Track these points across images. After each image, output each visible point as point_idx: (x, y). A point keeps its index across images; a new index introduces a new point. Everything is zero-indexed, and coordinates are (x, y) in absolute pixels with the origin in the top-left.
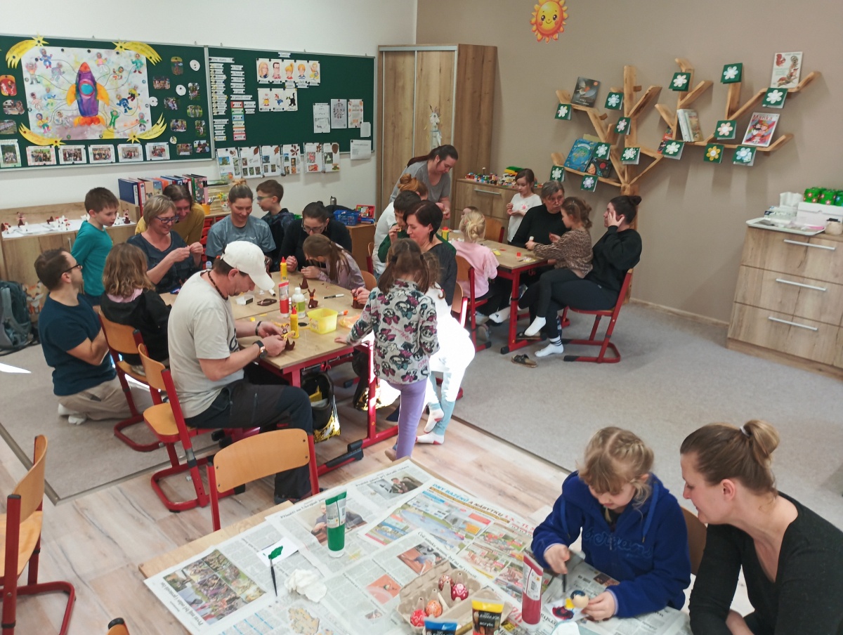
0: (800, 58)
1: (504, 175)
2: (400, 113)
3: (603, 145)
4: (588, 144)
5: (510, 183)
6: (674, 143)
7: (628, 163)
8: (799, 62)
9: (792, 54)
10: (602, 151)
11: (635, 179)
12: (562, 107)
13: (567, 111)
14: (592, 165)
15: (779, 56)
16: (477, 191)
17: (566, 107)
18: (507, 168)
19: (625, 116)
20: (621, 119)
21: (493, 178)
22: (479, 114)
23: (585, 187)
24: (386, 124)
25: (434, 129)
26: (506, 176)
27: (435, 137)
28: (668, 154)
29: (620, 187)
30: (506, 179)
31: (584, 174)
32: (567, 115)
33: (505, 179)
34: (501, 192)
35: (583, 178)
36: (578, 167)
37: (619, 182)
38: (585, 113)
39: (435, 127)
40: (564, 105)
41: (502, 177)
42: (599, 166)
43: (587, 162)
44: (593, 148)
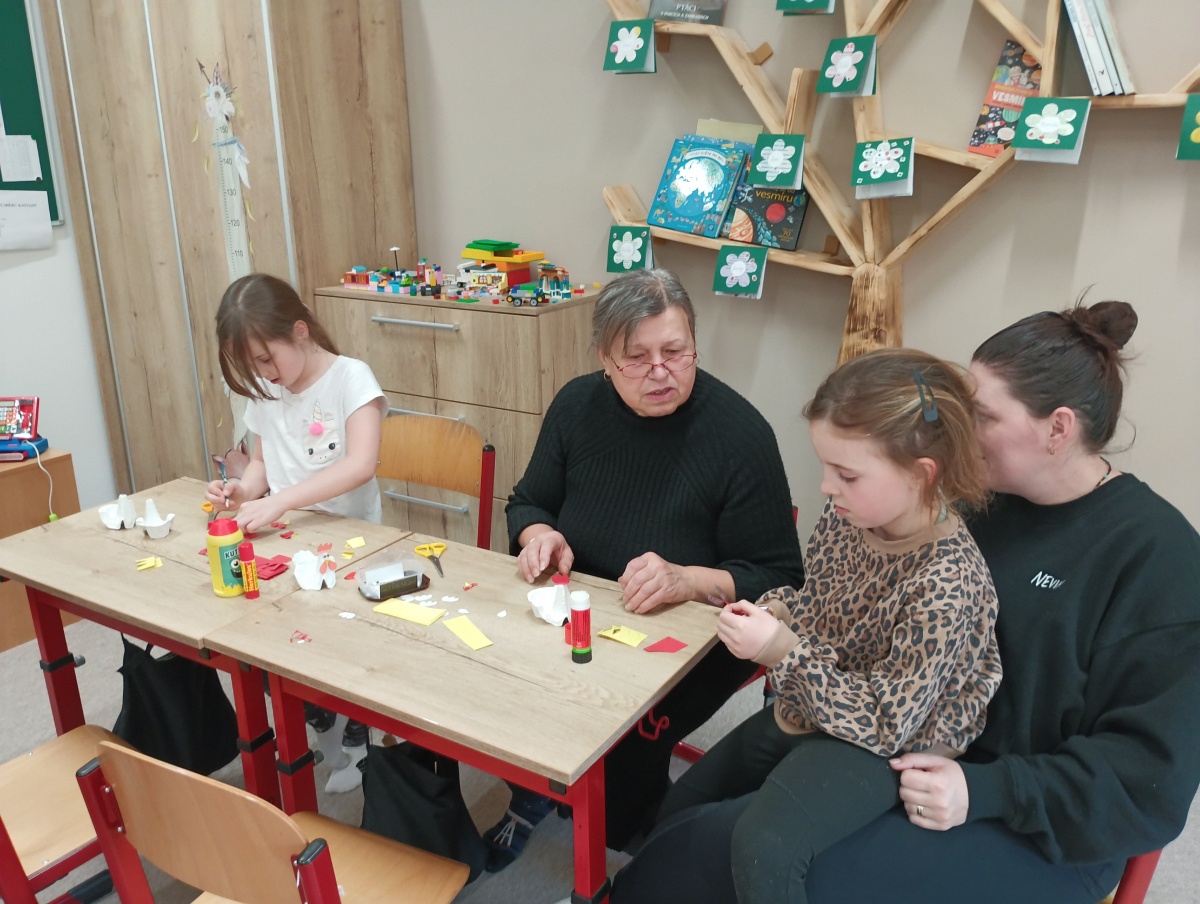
1: (461, 266)
2: (120, 100)
3: (780, 143)
4: (717, 147)
5: (483, 290)
6: (1052, 108)
7: (875, 193)
10: (775, 162)
11: (904, 246)
12: (623, 32)
13: (641, 43)
14: (740, 215)
16: (381, 323)
17: (636, 30)
18: (469, 246)
19: (852, 31)
20: (838, 44)
21: (430, 278)
22: (362, 85)
23: (730, 284)
24: (86, 140)
25: (222, 138)
26: (467, 271)
27: (229, 161)
28: (1038, 144)
29: (849, 278)
30: (470, 279)
31: (716, 244)
32: (641, 53)
33: (464, 278)
34: (458, 319)
35: (717, 258)
36: (696, 226)
37: (850, 264)
38: (706, 40)
39: (225, 130)
40: (629, 25)
41: (458, 274)
42: (763, 214)
43: (722, 206)
44: (737, 158)
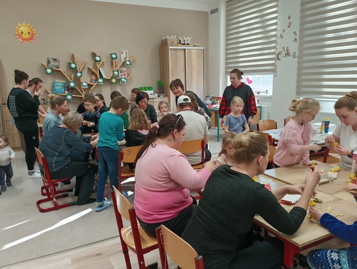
0: (127, 52)
3: (72, 82)
4: (60, 83)
6: (100, 79)
7: (84, 87)
8: (127, 53)
9: (125, 51)
10: (72, 84)
13: (51, 71)
14: (66, 91)
15: (122, 52)
17: (50, 69)
19: (78, 71)
20: (78, 72)
23: (69, 99)
28: (100, 82)
29: (82, 97)
36: (61, 93)
37: (82, 95)
38: (60, 71)
40: (48, 69)
42: (69, 91)
43: (64, 90)
44: (63, 84)
